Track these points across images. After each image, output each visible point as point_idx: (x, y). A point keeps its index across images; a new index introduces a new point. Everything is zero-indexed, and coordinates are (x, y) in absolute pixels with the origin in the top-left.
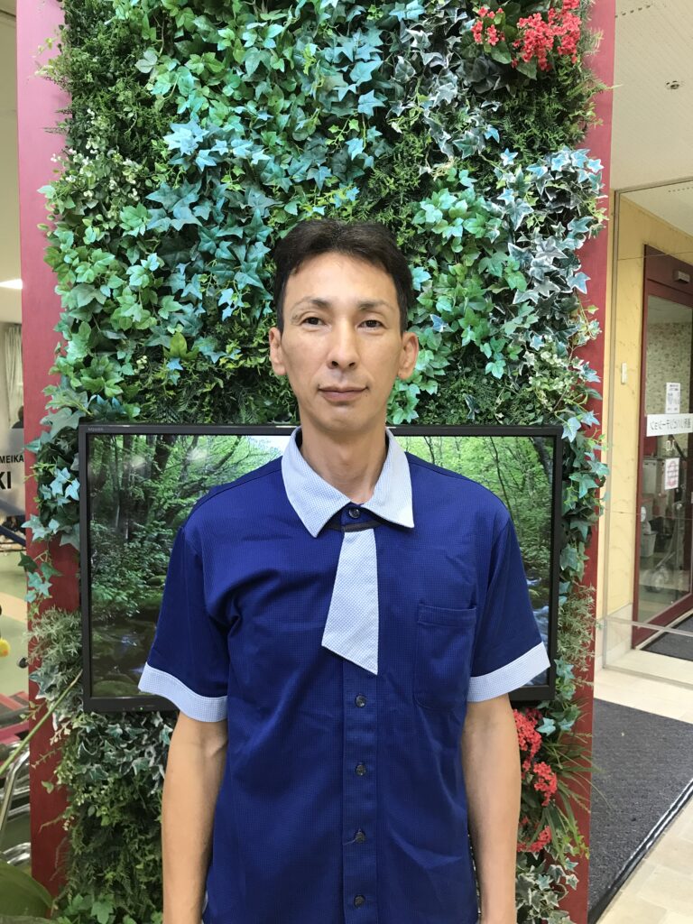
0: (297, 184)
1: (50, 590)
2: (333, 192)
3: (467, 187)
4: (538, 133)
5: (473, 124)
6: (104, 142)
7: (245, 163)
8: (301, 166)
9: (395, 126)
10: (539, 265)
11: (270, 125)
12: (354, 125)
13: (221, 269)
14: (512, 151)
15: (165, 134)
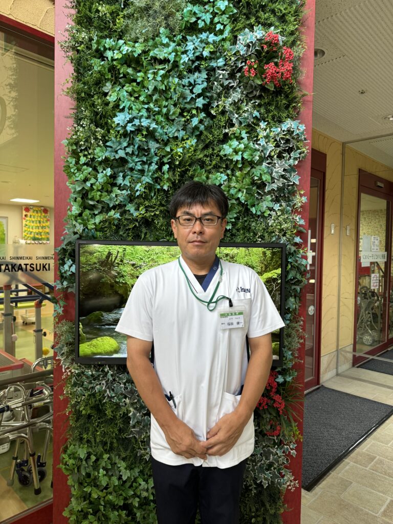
0: (171, 138)
1: (63, 311)
2: (186, 141)
3: (244, 138)
4: (277, 114)
5: (247, 110)
6: (88, 121)
7: (147, 128)
8: (172, 131)
9: (213, 112)
10: (277, 172)
11: (159, 113)
12: (194, 112)
13: (136, 174)
14: (265, 121)
15: (114, 117)
